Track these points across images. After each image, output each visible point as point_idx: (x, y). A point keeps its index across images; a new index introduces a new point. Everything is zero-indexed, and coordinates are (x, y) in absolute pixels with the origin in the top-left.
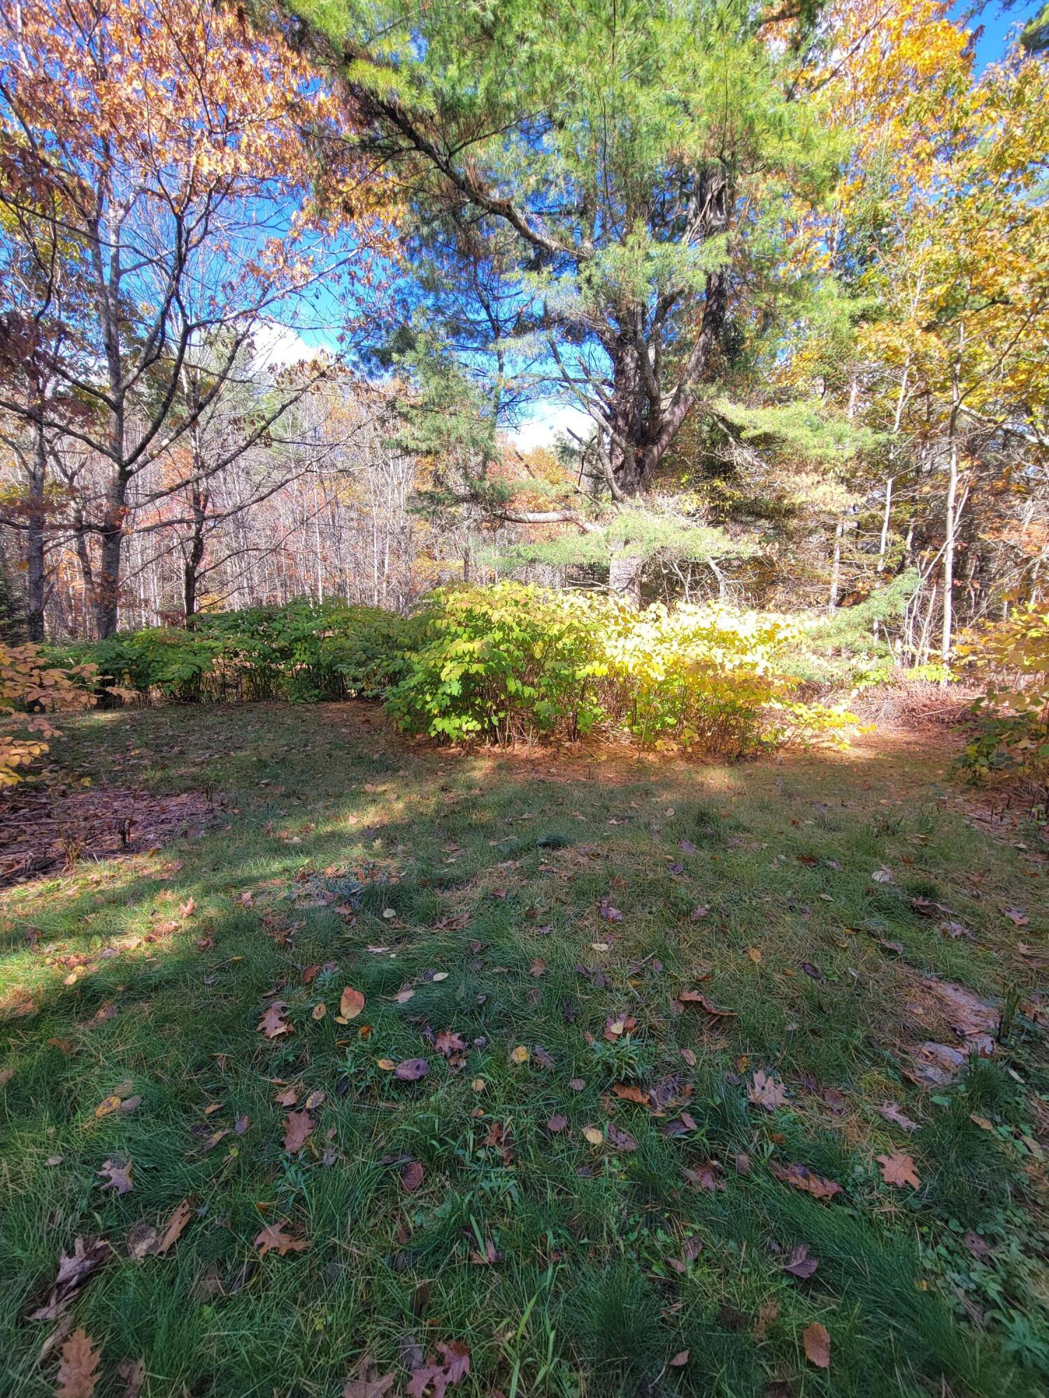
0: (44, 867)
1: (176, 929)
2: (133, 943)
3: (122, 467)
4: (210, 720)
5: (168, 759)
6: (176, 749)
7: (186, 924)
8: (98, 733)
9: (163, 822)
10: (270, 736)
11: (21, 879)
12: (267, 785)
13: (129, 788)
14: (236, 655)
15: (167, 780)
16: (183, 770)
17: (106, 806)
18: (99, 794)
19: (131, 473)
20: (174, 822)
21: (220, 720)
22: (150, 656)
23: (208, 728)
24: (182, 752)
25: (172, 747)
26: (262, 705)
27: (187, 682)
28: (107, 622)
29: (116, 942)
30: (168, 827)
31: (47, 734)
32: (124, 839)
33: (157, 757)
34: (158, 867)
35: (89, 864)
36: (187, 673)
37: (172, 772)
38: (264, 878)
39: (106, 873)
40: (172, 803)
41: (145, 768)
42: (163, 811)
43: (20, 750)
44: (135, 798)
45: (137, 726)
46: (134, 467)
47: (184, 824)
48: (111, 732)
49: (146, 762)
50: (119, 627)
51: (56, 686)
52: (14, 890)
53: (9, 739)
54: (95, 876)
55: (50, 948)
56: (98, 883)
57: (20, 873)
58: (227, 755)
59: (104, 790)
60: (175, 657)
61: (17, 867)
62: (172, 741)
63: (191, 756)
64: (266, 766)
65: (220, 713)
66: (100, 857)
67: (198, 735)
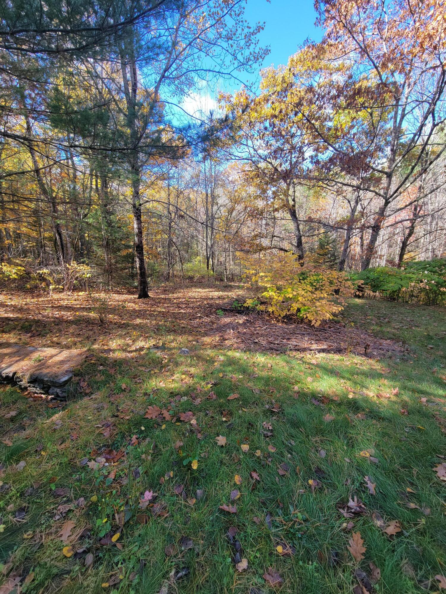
0: (339, 351)
1: (389, 398)
2: (371, 394)
3: (386, 200)
4: (402, 310)
5: (383, 323)
6: (387, 320)
7: (393, 398)
8: (356, 307)
9: (380, 349)
10: (436, 324)
11: (332, 352)
12: (432, 348)
13: (366, 331)
14: (422, 282)
15: (382, 332)
16: (389, 330)
17: (357, 335)
18: (356, 330)
19: (389, 202)
20: (385, 351)
21: (408, 311)
22: (381, 279)
23: (401, 313)
24: (389, 322)
25: (385, 319)
26: (431, 308)
27: (394, 292)
28: (366, 263)
29: (365, 390)
30: (382, 352)
31: (343, 304)
32: (366, 351)
33: (378, 321)
34: (379, 367)
35: (354, 356)
36: (396, 288)
37: (384, 329)
38: (435, 396)
39: (359, 361)
40: (384, 342)
41: (373, 324)
42: (381, 344)
43: (335, 308)
44: (368, 335)
45: (371, 307)
46: (391, 199)
47: (390, 353)
48: (360, 308)
49: (374, 322)
50: (370, 266)
51: (349, 287)
52: (330, 355)
53: (333, 303)
54: (355, 361)
55: (342, 381)
56: (356, 364)
57: (332, 350)
58: (411, 328)
59: (358, 329)
60: (392, 280)
61: (331, 348)
62: (385, 316)
63: (393, 324)
64: (432, 339)
65: (408, 308)
66: (358, 354)
67: (396, 316)
